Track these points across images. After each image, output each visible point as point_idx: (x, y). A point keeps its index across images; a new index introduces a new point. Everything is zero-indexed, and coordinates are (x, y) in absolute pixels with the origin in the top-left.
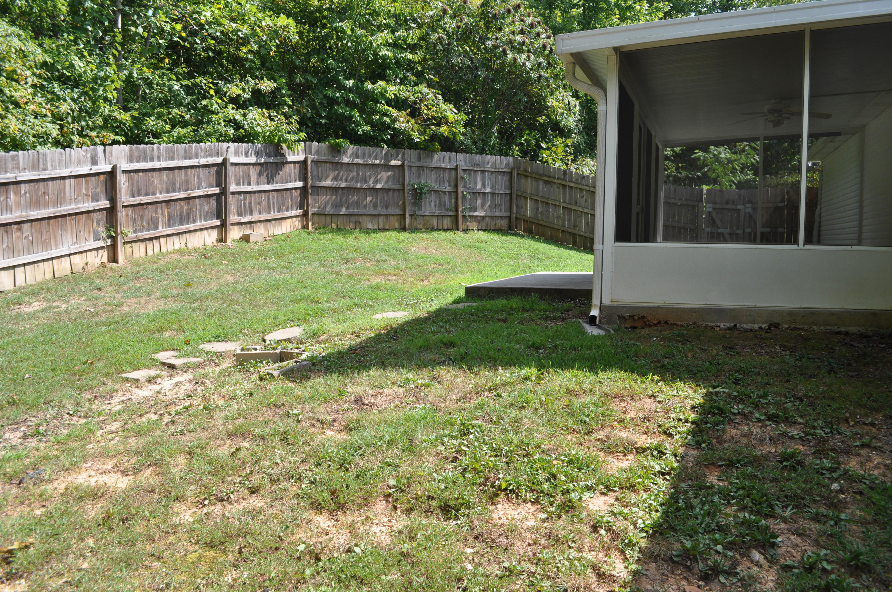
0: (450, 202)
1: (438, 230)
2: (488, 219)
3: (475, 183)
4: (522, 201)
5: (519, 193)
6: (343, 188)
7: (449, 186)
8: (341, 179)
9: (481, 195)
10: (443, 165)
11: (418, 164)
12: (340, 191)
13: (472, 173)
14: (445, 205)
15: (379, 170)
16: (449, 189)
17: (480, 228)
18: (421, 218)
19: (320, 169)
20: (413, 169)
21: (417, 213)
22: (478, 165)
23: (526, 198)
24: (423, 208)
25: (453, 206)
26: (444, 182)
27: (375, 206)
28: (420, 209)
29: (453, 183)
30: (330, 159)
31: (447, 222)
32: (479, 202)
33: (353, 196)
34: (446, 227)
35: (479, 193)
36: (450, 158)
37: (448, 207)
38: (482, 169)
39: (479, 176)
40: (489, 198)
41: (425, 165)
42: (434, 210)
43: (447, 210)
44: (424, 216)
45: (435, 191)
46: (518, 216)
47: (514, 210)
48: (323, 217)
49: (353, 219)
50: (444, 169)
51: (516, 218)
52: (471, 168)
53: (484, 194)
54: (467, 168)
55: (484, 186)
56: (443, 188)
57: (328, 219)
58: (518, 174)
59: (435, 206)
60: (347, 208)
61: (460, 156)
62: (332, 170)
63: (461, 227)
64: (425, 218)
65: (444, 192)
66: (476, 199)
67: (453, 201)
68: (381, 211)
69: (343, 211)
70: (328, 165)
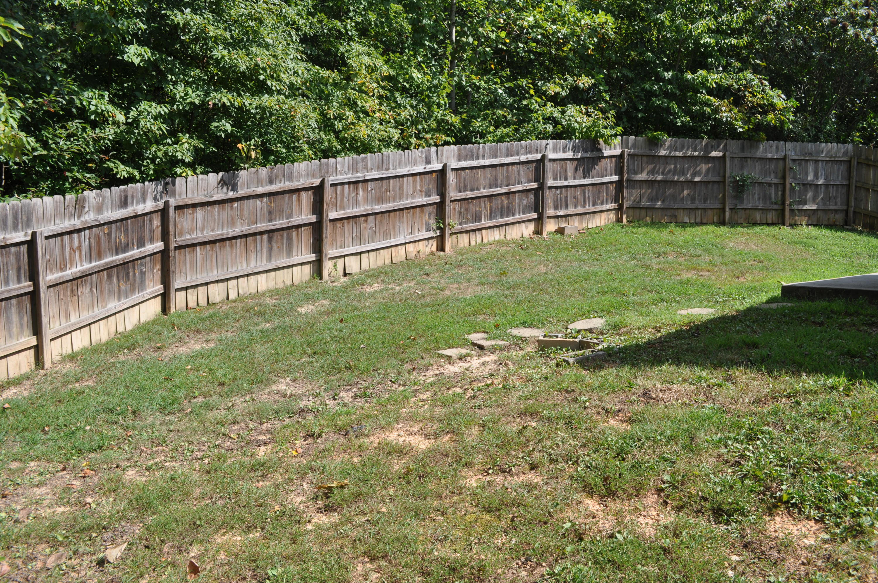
0: (776, 194)
1: (761, 224)
2: (820, 213)
3: (807, 174)
4: (863, 193)
5: (859, 184)
6: (659, 182)
7: (776, 178)
8: (658, 173)
9: (813, 187)
10: (769, 155)
11: (741, 155)
12: (656, 185)
13: (803, 163)
14: (770, 198)
15: (698, 162)
16: (775, 181)
17: (810, 222)
18: (743, 212)
19: (636, 163)
20: (736, 160)
21: (738, 207)
22: (811, 154)
23: (867, 190)
24: (745, 202)
25: (780, 199)
26: (770, 173)
27: (693, 200)
28: (741, 202)
29: (780, 175)
30: (647, 152)
31: (771, 216)
32: (810, 195)
33: (669, 189)
34: (770, 221)
35: (810, 185)
36: (777, 148)
37: (773, 200)
38: (815, 158)
39: (811, 167)
40: (823, 189)
41: (749, 155)
42: (757, 203)
43: (772, 203)
44: (745, 209)
45: (759, 183)
46: (857, 210)
47: (852, 204)
48: (638, 211)
49: (669, 213)
50: (771, 159)
51: (855, 212)
52: (802, 158)
53: (817, 185)
54: (797, 158)
55: (816, 176)
56: (768, 180)
57: (643, 212)
58: (858, 163)
59: (759, 199)
60: (663, 202)
61: (789, 145)
62: (648, 163)
63: (787, 222)
64: (747, 211)
65: (770, 184)
66: (807, 191)
67: (780, 193)
68: (698, 204)
69: (659, 204)
70: (644, 158)
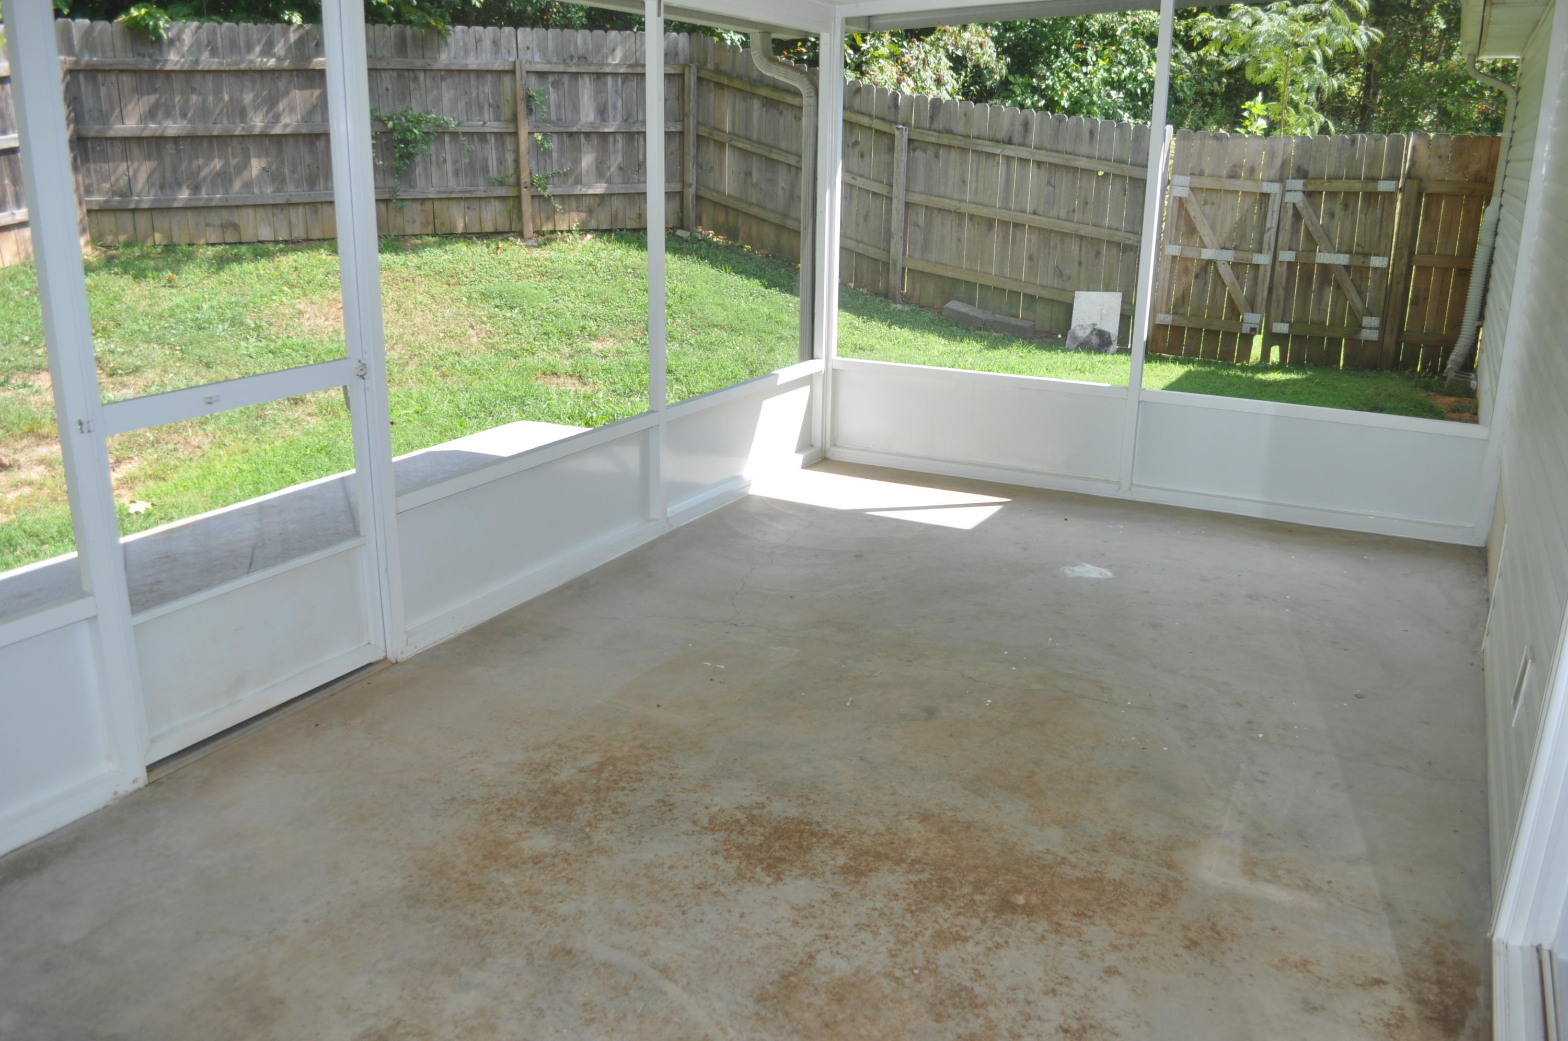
0: (501, 162)
1: (467, 236)
2: (616, 203)
3: (576, 109)
4: (711, 151)
5: (704, 132)
6: (176, 139)
7: (497, 119)
8: (168, 114)
9: (595, 140)
10: (473, 63)
11: (397, 63)
12: (170, 148)
13: (566, 79)
14: (485, 170)
15: (281, 84)
16: (493, 126)
17: (593, 224)
18: (417, 206)
19: (103, 91)
20: (386, 76)
21: (402, 195)
22: (583, 58)
23: (721, 145)
24: (421, 182)
25: (511, 170)
26: (481, 108)
27: (278, 179)
28: (411, 183)
29: (507, 112)
30: (130, 60)
31: (492, 215)
32: (587, 160)
33: (210, 158)
34: (489, 228)
35: (587, 134)
36: (495, 43)
37: (494, 173)
38: (593, 69)
39: (586, 90)
40: (620, 145)
41: (419, 63)
42: (452, 183)
43: (492, 183)
44: (423, 201)
45: (454, 135)
46: (703, 193)
47: (691, 177)
48: (127, 218)
49: (216, 218)
50: (480, 73)
51: (699, 198)
52: (561, 68)
53: (604, 135)
54: (546, 68)
55: (602, 112)
56: (475, 125)
57: (143, 221)
58: (700, 79)
59: (457, 173)
60: (195, 189)
61: (526, 35)
62: (139, 91)
63: (529, 229)
64: (428, 205)
65: (482, 137)
66: (579, 150)
67: (510, 157)
68: (292, 191)
69: (184, 195)
70: (126, 79)
